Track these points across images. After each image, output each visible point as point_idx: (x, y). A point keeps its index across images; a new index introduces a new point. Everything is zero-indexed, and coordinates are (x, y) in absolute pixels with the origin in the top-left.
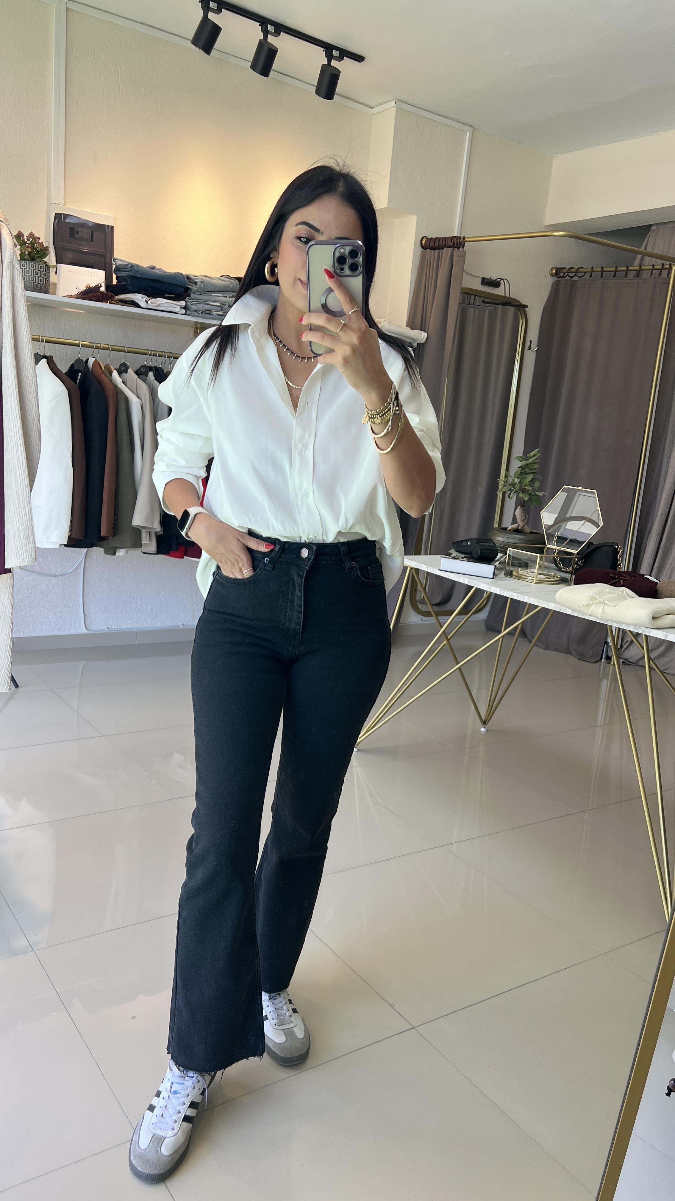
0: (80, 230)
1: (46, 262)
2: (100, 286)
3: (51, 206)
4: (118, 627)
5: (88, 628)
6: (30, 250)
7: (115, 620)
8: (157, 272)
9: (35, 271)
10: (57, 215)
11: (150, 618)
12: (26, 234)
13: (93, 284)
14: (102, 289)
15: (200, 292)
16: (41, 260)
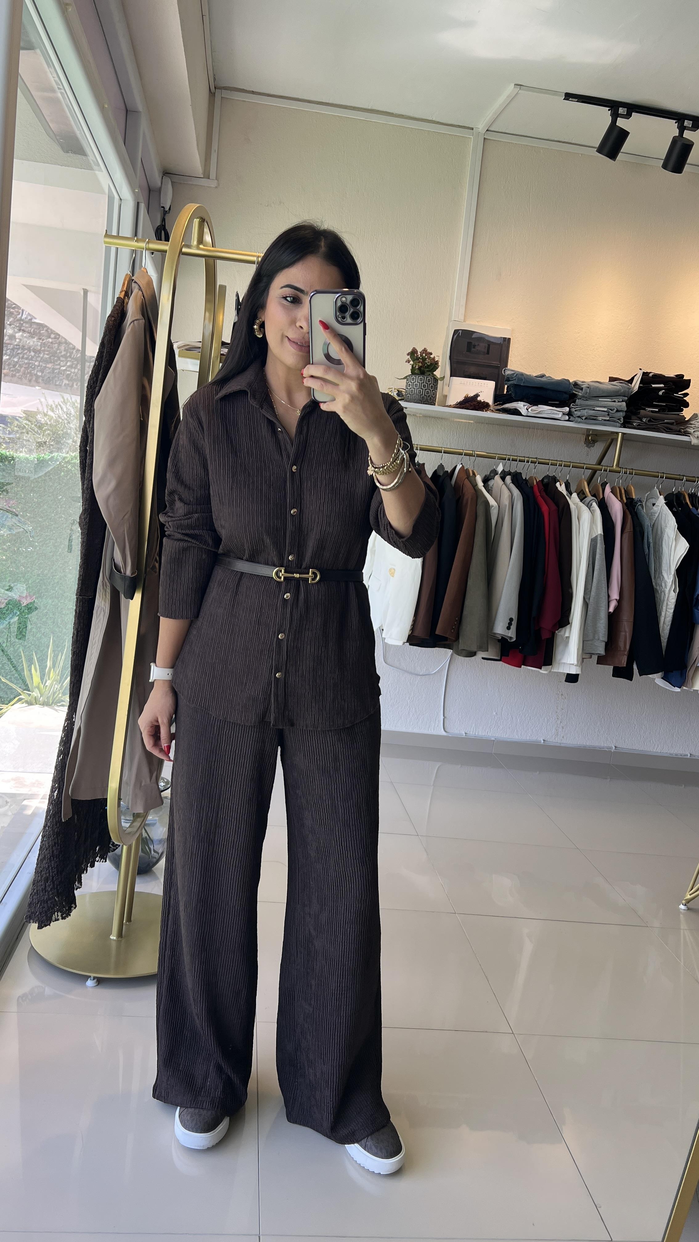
0: (476, 344)
1: (435, 375)
2: (477, 396)
3: (451, 323)
4: (476, 734)
5: (447, 731)
6: (420, 364)
7: (473, 725)
8: (543, 379)
9: (423, 384)
10: (456, 332)
11: (509, 728)
12: (419, 350)
13: (471, 394)
14: (479, 399)
15: (586, 398)
16: (430, 373)
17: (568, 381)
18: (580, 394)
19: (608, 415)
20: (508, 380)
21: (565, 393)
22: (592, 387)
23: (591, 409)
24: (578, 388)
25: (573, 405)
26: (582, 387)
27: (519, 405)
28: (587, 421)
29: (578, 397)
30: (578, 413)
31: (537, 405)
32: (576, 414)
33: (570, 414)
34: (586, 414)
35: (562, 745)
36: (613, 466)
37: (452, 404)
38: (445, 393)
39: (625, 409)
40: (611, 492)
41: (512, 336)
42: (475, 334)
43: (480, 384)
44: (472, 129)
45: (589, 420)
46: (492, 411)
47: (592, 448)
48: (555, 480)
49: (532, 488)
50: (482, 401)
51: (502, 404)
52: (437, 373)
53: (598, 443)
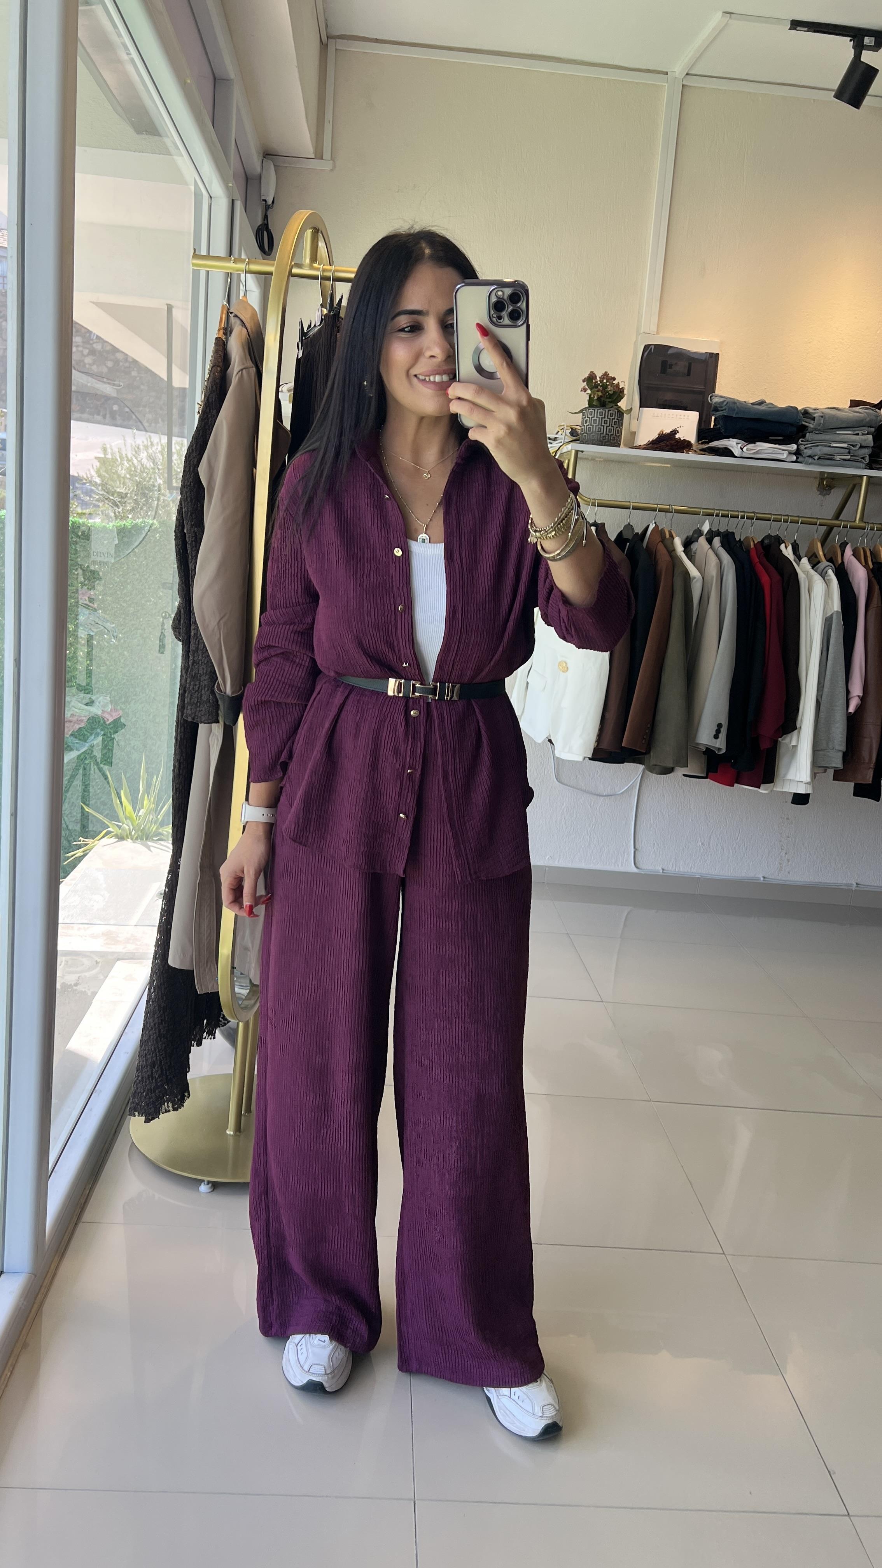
0: (673, 362)
1: (620, 407)
2: (675, 432)
3: (640, 336)
4: (677, 870)
5: (638, 866)
6: (600, 394)
7: (673, 860)
8: (762, 408)
9: (603, 419)
10: (646, 347)
11: (719, 862)
12: (599, 375)
13: (667, 431)
14: (677, 436)
15: (819, 430)
16: (613, 405)
17: (796, 408)
18: (811, 426)
19: (849, 453)
20: (716, 409)
21: (792, 425)
22: (827, 416)
23: (826, 446)
24: (808, 418)
25: (802, 441)
26: (815, 415)
27: (730, 442)
28: (820, 461)
29: (810, 430)
30: (808, 452)
31: (754, 442)
32: (807, 453)
33: (798, 453)
34: (819, 453)
35: (788, 883)
36: (855, 521)
37: (642, 444)
38: (633, 429)
39: (872, 444)
40: (853, 555)
41: (721, 351)
42: (672, 348)
43: (679, 416)
44: (667, 73)
45: (824, 461)
46: (695, 451)
47: (827, 496)
48: (778, 541)
49: (748, 551)
50: (682, 439)
51: (708, 443)
52: (623, 404)
53: (835, 488)
